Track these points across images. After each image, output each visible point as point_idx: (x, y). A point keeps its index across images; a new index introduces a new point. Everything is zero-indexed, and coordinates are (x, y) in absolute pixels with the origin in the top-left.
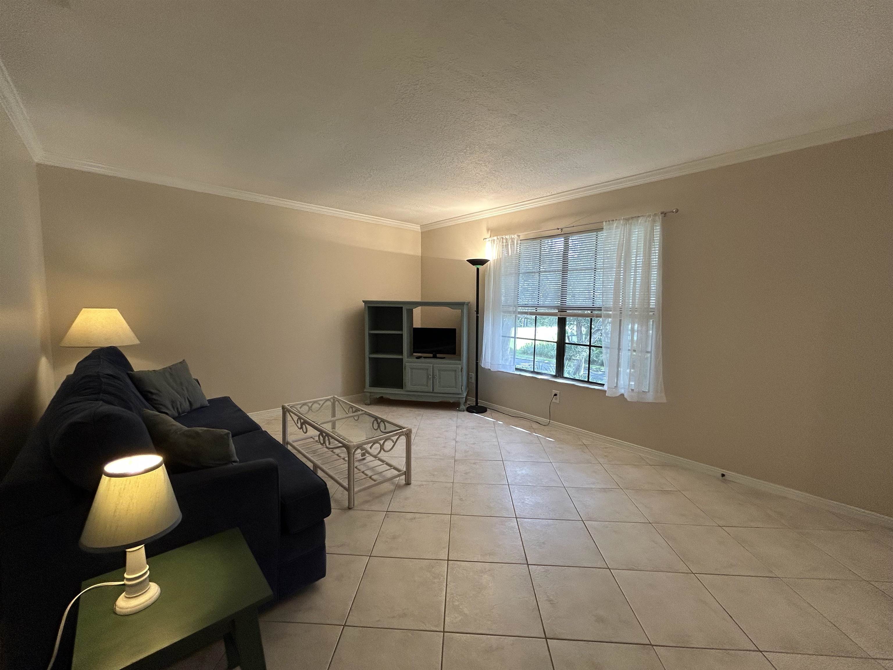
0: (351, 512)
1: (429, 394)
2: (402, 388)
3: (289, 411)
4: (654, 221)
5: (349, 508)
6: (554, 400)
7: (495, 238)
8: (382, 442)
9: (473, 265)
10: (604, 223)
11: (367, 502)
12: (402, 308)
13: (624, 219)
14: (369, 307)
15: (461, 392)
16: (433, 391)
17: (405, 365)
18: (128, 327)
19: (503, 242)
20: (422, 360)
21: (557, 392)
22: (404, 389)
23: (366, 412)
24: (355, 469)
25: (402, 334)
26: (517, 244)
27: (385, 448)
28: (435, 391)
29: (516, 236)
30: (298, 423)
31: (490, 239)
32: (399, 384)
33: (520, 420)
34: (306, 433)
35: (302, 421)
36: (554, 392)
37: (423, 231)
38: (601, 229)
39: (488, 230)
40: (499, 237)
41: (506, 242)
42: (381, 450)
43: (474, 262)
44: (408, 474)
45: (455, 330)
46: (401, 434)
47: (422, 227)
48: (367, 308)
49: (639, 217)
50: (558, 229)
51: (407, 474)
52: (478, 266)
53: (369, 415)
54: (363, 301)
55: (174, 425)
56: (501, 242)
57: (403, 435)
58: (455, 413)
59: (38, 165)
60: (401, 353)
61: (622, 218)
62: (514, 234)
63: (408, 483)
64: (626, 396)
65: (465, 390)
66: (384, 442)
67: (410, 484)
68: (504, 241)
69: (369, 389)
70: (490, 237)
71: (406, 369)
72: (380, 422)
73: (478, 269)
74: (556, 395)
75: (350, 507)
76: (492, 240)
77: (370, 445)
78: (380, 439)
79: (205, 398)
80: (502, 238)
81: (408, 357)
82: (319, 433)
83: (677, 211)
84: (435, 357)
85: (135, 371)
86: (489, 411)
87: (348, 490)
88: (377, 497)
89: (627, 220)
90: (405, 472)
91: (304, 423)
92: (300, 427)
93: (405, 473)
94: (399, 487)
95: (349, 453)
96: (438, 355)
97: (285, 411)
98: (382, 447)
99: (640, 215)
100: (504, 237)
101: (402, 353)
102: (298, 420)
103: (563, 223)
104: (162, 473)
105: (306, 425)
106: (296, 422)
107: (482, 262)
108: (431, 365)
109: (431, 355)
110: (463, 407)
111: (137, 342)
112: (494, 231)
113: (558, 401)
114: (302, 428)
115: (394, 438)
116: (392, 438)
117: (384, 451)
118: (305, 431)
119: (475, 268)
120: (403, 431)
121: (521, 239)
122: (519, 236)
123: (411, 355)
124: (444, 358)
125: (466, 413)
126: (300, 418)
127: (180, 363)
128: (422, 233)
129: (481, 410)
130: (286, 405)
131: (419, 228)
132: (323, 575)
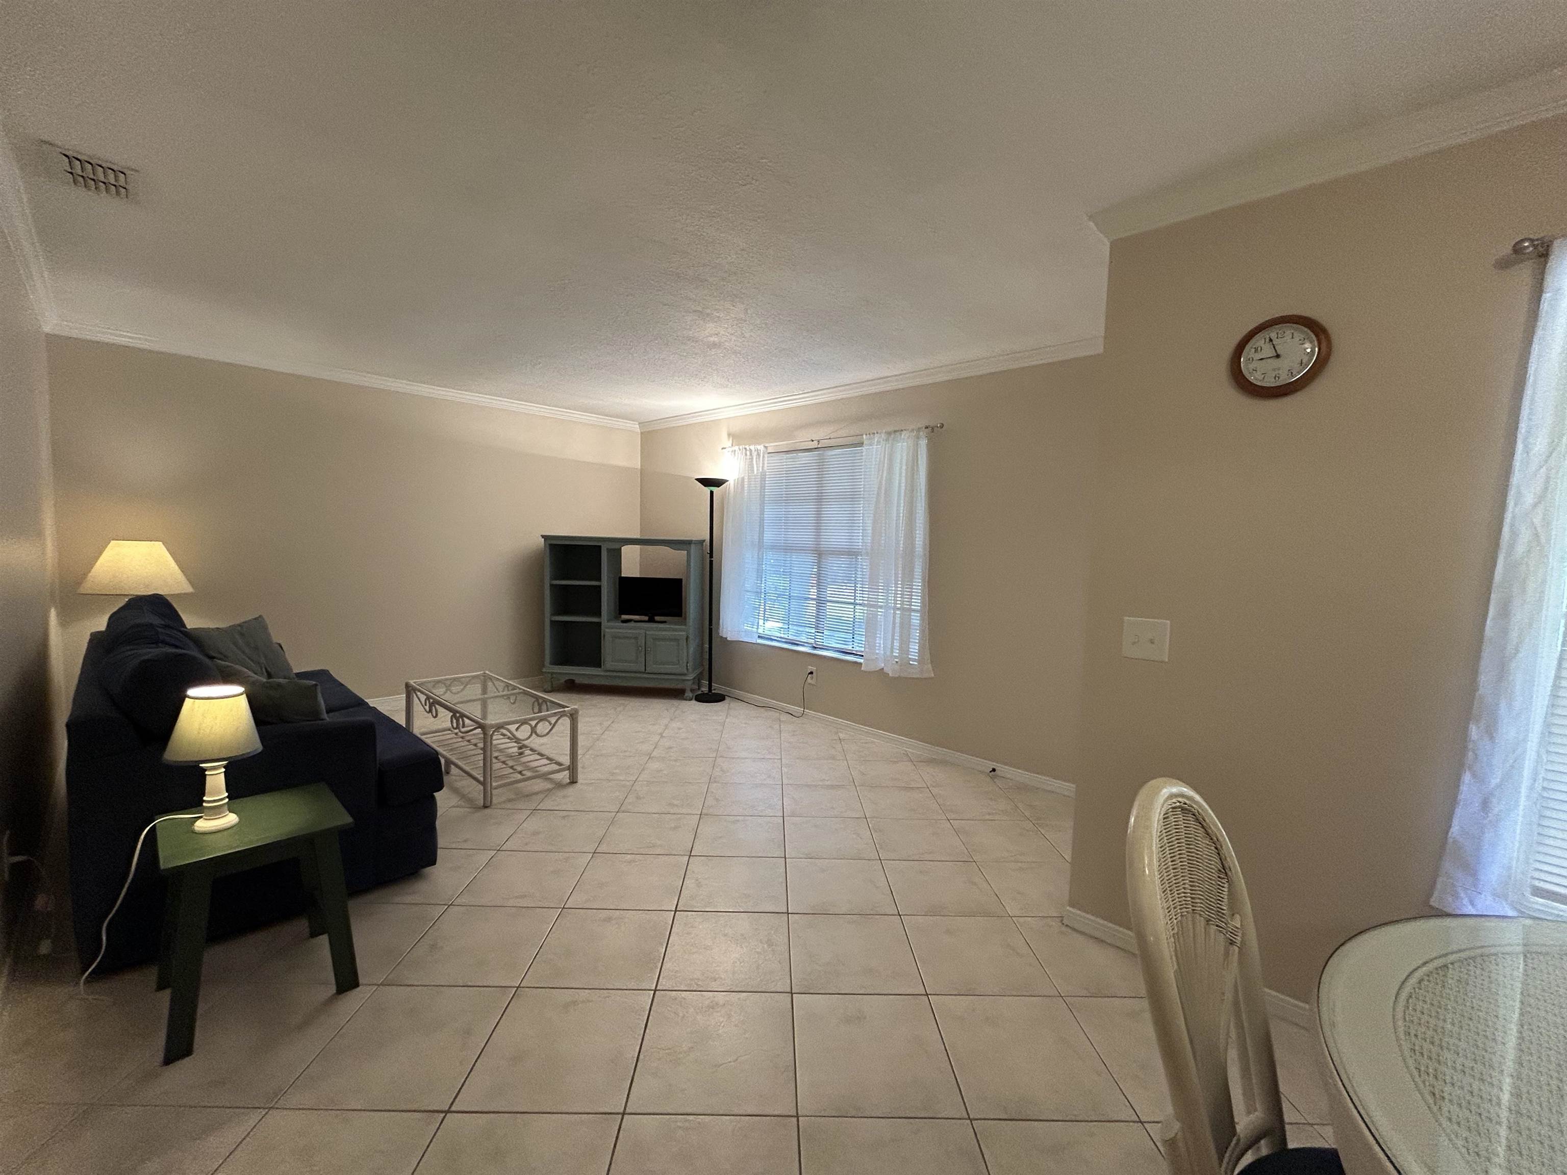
0: (487, 811)
1: (639, 675)
2: (600, 667)
3: (415, 690)
4: (918, 438)
5: (485, 807)
6: (809, 680)
7: (736, 448)
8: (533, 723)
9: (705, 486)
10: (864, 436)
11: (510, 800)
12: (600, 547)
13: (886, 432)
14: (551, 545)
15: (686, 672)
16: (645, 670)
17: (604, 631)
18: (177, 567)
19: (746, 455)
20: (632, 624)
21: (813, 669)
22: (603, 667)
23: (524, 690)
24: (494, 760)
25: (600, 587)
26: (763, 457)
27: (538, 732)
28: (648, 670)
29: (763, 447)
30: (426, 705)
31: (731, 449)
32: (595, 661)
33: (766, 710)
34: (436, 717)
35: (431, 701)
36: (810, 668)
37: (642, 431)
38: (861, 444)
39: (729, 435)
40: (741, 447)
41: (751, 454)
42: (532, 733)
43: (706, 482)
44: (573, 769)
45: (680, 581)
46: (562, 714)
47: (641, 425)
48: (548, 546)
49: (902, 430)
50: (813, 441)
51: (571, 768)
52: (712, 488)
53: (530, 695)
54: (541, 536)
55: (252, 677)
56: (744, 454)
57: (566, 715)
58: (675, 702)
59: (47, 335)
60: (599, 614)
61: (884, 431)
62: (759, 444)
63: (573, 781)
64: (886, 670)
65: (694, 670)
66: (537, 724)
67: (576, 782)
68: (748, 453)
69: (550, 668)
70: (732, 445)
71: (606, 637)
72: (542, 703)
73: (712, 493)
74: (811, 673)
75: (486, 805)
76: (732, 451)
77: (517, 725)
78: (532, 719)
79: (291, 670)
80: (745, 449)
81: (608, 621)
82: (452, 714)
83: (942, 426)
84: (651, 620)
85: (189, 627)
86: (728, 700)
87: (483, 784)
88: (527, 796)
89: (889, 433)
90: (569, 766)
91: (433, 704)
92: (428, 710)
93: (568, 768)
94: (560, 786)
95: (485, 734)
96: (657, 618)
97: (410, 691)
98: (533, 730)
99: (903, 429)
100: (747, 447)
101: (601, 615)
102: (425, 700)
103: (820, 434)
104: (243, 702)
105: (437, 706)
106: (423, 703)
107: (717, 483)
108: (642, 631)
109: (646, 618)
110: (688, 694)
111: (190, 590)
112: (737, 438)
113: (813, 682)
114: (430, 711)
115: (553, 720)
116: (549, 719)
117: (538, 735)
118: (434, 715)
119: (707, 490)
120: (565, 711)
121: (769, 451)
122: (766, 447)
123: (617, 617)
124: (665, 622)
125: (694, 702)
126: (428, 698)
127: (255, 619)
128: (642, 433)
129: (718, 698)
130: (412, 682)
131: (638, 426)
132: (433, 862)
